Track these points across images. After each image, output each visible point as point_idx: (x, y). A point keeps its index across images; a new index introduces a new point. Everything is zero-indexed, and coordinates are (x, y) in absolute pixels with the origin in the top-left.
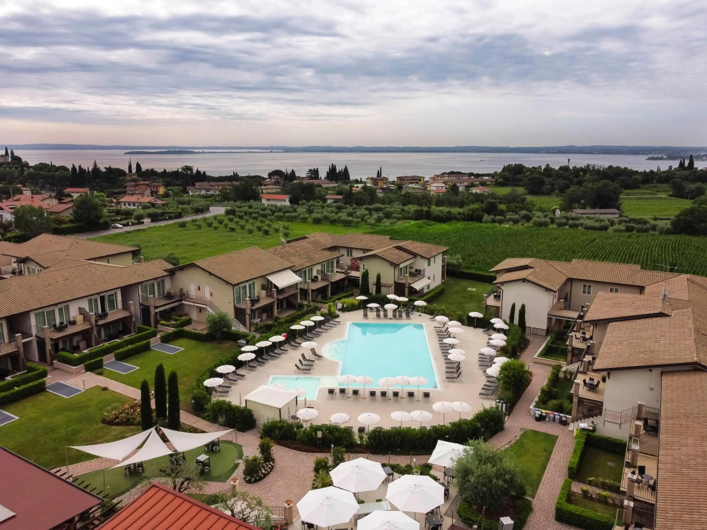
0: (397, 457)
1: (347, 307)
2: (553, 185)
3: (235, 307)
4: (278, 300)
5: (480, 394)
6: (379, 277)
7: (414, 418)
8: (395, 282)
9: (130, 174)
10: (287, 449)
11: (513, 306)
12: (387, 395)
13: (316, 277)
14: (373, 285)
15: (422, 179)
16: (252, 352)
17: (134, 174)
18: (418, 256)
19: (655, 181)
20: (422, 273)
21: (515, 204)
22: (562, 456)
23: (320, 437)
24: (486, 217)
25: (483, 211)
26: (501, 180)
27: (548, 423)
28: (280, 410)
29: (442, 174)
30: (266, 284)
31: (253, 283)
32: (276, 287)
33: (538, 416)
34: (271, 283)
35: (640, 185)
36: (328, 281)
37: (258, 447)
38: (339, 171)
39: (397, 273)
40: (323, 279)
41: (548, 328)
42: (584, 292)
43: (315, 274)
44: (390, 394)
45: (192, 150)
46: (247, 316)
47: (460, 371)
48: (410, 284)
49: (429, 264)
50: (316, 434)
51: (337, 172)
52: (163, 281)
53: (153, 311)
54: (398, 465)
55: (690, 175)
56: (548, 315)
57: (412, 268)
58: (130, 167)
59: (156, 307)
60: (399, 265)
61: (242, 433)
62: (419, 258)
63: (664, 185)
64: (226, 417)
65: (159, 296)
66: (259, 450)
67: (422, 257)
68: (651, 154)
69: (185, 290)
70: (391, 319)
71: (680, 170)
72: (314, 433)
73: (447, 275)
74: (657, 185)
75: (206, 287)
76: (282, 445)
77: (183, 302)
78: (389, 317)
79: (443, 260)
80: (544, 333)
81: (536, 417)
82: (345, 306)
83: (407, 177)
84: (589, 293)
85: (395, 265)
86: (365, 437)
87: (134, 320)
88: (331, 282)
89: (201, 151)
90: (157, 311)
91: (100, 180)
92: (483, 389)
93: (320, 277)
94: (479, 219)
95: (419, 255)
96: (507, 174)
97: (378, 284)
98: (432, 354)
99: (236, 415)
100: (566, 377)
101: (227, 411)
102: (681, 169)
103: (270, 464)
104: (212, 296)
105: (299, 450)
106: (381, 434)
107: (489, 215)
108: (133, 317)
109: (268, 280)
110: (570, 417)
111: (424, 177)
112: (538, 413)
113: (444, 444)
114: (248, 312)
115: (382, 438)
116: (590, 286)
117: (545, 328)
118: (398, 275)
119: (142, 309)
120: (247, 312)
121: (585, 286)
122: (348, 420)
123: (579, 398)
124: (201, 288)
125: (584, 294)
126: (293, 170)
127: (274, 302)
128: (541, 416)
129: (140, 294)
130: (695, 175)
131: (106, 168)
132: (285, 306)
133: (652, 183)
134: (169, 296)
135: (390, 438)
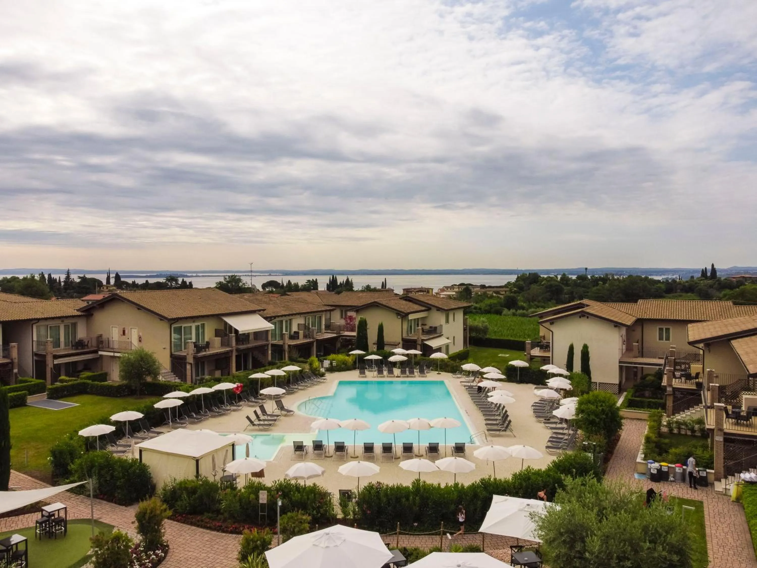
0: (412, 538)
1: (337, 365)
2: (572, 293)
3: (172, 355)
4: (237, 350)
5: (548, 447)
6: (381, 329)
7: (442, 469)
8: (403, 339)
9: (108, 285)
10: (201, 530)
11: (571, 349)
12: (394, 449)
13: (297, 333)
14: (374, 344)
15: (430, 291)
16: (179, 398)
17: (112, 286)
18: (432, 308)
19: (679, 291)
20: (438, 331)
21: (536, 303)
22: (726, 530)
23: (265, 502)
24: (505, 311)
25: (502, 306)
26: (515, 289)
27: (674, 484)
28: (197, 461)
29: (452, 285)
30: (222, 328)
31: (203, 325)
32: (236, 331)
33: (655, 472)
34: (231, 327)
35: (664, 294)
36: (313, 338)
37: (134, 519)
38: (340, 283)
39: (405, 326)
40: (305, 337)
41: (620, 382)
42: (661, 338)
43: (295, 328)
44: (398, 448)
45: (186, 274)
46: (188, 367)
47: (509, 419)
48: (423, 340)
49: (447, 321)
50: (257, 498)
51: (339, 284)
52: (74, 325)
53: (50, 363)
54: (416, 549)
55: (715, 284)
56: (620, 362)
57: (425, 325)
58: (108, 279)
59: (56, 357)
60: (407, 314)
61: (124, 507)
62: (434, 310)
63: (689, 294)
64: (99, 479)
65: (65, 346)
66: (137, 524)
67: (439, 309)
68: (664, 275)
69: (105, 337)
70: (398, 377)
71: (703, 280)
72: (252, 496)
73: (470, 344)
74: (681, 294)
75: (133, 330)
76: (192, 524)
77: (100, 353)
78: (396, 375)
79: (465, 321)
80: (616, 389)
81: (652, 474)
82: (334, 364)
83: (415, 289)
84: (668, 339)
85: (403, 316)
86: (352, 505)
87: (16, 371)
88: (317, 340)
89: (194, 275)
90: (56, 362)
91: (72, 291)
92: (549, 441)
93: (301, 333)
94: (499, 313)
95: (434, 306)
96: (521, 283)
97: (381, 343)
98: (461, 408)
99: (116, 473)
100: (671, 430)
101: (101, 468)
102: (703, 278)
103: (154, 554)
104: (140, 341)
105: (223, 531)
106: (382, 494)
107: (509, 310)
108: (16, 365)
109: (226, 323)
110: (713, 471)
111: (432, 289)
112: (654, 466)
113: (506, 500)
114: (190, 360)
115: (384, 500)
116: (668, 330)
117: (617, 382)
118: (407, 331)
119: (36, 361)
120: (188, 361)
121: (661, 330)
122: (320, 473)
123: (725, 434)
124: (126, 332)
125: (662, 341)
126: (289, 281)
127: (232, 351)
128: (659, 470)
129: (35, 339)
130: (719, 284)
131: (80, 278)
132: (251, 367)
133: (676, 292)
134: (80, 344)
135: (398, 500)
